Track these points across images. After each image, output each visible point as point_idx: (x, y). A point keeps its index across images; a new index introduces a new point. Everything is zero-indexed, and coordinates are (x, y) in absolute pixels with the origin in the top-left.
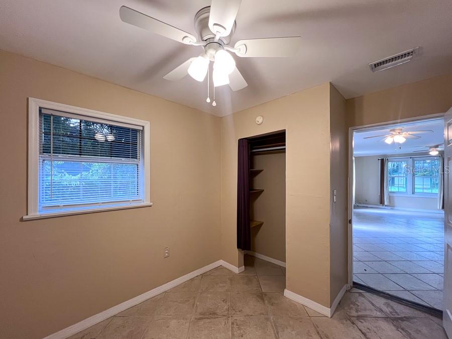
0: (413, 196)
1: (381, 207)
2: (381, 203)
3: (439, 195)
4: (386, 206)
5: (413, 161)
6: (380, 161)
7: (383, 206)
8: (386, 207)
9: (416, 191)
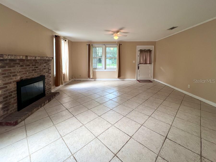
0: (105, 70)
1: (89, 79)
2: (89, 77)
3: (116, 69)
4: (91, 78)
5: (106, 47)
6: (88, 45)
7: (90, 79)
8: (92, 80)
9: (107, 67)
